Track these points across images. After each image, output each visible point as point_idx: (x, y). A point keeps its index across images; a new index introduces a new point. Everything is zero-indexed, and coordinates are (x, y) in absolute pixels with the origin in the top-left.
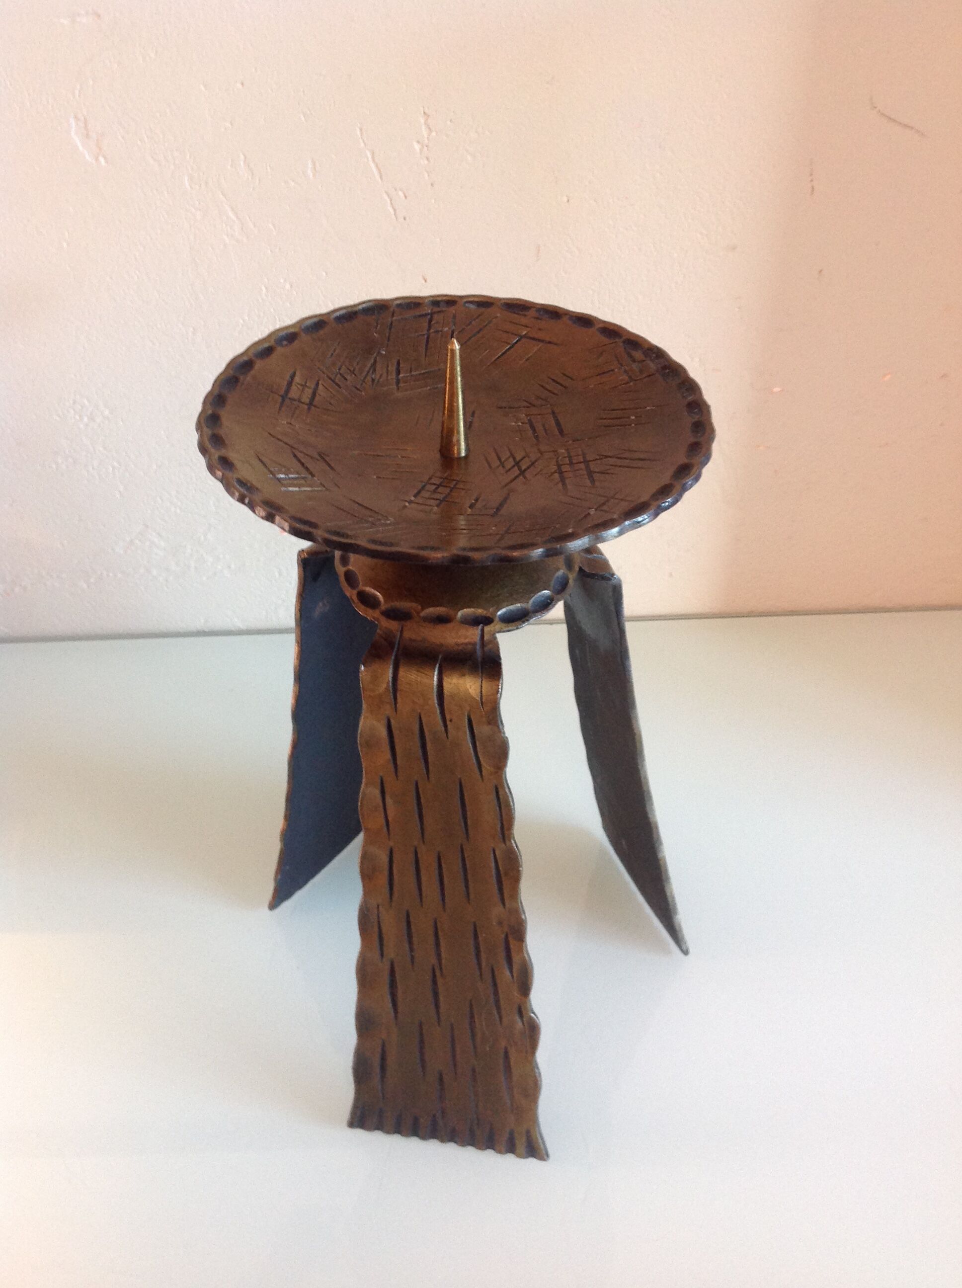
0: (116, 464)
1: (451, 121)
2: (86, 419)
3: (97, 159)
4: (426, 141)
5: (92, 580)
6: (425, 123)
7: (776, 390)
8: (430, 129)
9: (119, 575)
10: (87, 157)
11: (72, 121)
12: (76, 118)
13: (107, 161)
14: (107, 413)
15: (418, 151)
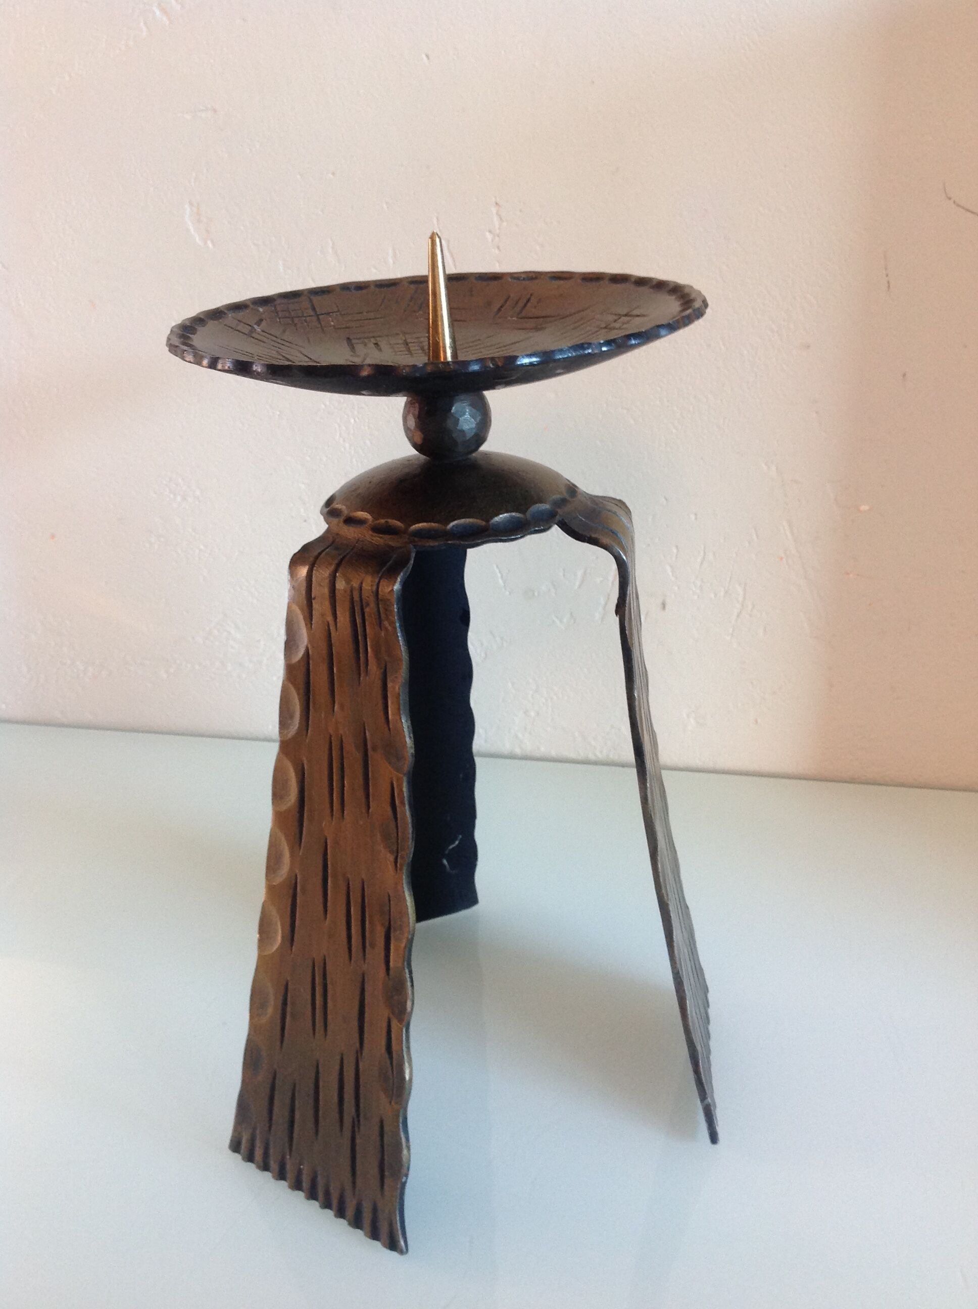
0: (202, 547)
1: (521, 211)
2: (179, 499)
3: (206, 243)
4: (498, 231)
5: (172, 670)
6: (497, 214)
7: (865, 508)
8: (501, 219)
9: (197, 667)
10: (197, 239)
11: (187, 206)
12: (191, 204)
13: (214, 245)
14: (198, 493)
15: (490, 240)
